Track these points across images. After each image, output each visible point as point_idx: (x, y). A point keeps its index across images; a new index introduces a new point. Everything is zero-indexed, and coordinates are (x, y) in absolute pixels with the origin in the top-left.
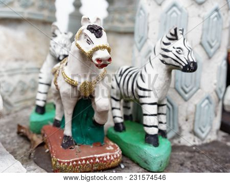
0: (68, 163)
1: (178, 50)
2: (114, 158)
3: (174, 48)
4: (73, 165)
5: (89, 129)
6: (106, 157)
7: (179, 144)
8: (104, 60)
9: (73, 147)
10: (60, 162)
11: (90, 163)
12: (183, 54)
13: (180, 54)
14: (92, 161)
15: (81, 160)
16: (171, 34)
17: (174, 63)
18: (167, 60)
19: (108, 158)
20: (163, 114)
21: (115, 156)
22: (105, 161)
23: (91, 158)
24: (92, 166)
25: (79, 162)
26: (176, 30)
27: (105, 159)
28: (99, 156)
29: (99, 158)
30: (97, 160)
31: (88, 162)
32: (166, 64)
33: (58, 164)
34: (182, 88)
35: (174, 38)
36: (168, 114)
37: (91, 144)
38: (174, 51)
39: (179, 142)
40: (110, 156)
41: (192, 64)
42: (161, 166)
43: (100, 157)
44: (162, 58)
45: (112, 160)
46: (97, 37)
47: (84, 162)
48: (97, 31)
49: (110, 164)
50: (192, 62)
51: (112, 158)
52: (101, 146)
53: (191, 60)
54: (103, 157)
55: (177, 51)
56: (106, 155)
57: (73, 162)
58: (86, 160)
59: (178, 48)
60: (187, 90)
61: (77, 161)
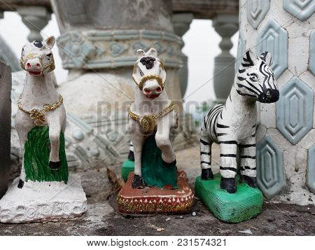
0: (130, 200)
1: (252, 76)
2: (181, 201)
3: (248, 75)
4: (135, 203)
5: (160, 170)
6: (172, 199)
7: (289, 203)
8: (153, 91)
9: (141, 187)
10: (122, 198)
11: (154, 203)
12: (258, 80)
13: (254, 81)
14: (155, 201)
15: (144, 199)
16: (244, 59)
17: (248, 92)
18: (242, 90)
19: (174, 200)
20: (250, 157)
21: (182, 200)
22: (170, 204)
23: (154, 198)
24: (156, 206)
25: (141, 201)
26: (248, 54)
27: (170, 201)
28: (163, 196)
29: (163, 199)
30: (161, 200)
31: (150, 202)
32: (242, 94)
33: (120, 200)
34: (287, 128)
35: (249, 63)
36: (258, 158)
37: (162, 186)
38: (248, 78)
39: (288, 200)
40: (176, 199)
41: (268, 92)
42: (233, 214)
43: (165, 198)
44: (238, 88)
45: (178, 203)
46: (148, 68)
47: (146, 200)
48: (148, 62)
49: (175, 207)
50: (268, 89)
51: (178, 201)
52: (172, 189)
53: (268, 87)
54: (168, 199)
55: (250, 78)
56: (172, 197)
57: (134, 199)
58: (149, 199)
59: (252, 75)
60: (293, 130)
61: (138, 199)
